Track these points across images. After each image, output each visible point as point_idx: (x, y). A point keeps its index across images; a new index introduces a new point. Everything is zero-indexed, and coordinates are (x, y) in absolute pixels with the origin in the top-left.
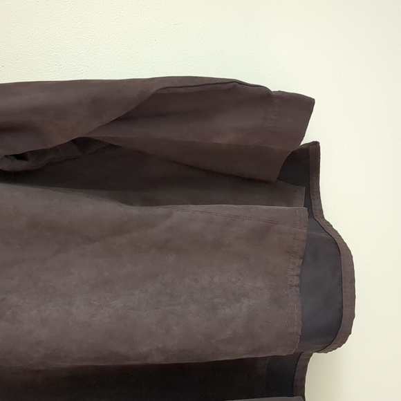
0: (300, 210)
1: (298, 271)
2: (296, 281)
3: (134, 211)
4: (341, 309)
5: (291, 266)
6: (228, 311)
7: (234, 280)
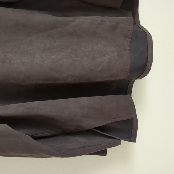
0: (131, 18)
1: (129, 44)
2: (128, 48)
3: (59, 19)
4: (147, 59)
5: (126, 42)
6: (100, 60)
7: (102, 48)
